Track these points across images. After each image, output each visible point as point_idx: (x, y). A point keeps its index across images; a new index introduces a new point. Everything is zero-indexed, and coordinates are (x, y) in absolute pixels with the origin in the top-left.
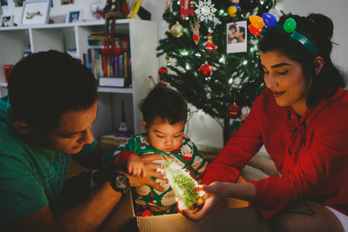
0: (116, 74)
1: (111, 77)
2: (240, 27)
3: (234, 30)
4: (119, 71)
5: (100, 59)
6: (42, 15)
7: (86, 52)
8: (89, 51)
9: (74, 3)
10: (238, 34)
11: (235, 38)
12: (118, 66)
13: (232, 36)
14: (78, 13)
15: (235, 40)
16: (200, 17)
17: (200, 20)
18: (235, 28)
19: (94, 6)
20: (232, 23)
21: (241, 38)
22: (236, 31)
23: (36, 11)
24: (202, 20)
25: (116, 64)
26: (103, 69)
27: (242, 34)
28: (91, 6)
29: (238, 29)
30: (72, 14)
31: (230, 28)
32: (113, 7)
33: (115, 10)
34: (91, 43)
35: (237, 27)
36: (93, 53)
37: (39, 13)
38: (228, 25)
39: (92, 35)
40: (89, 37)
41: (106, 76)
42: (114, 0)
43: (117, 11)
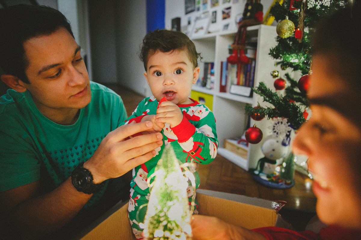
0: (247, 83)
1: (242, 86)
4: (250, 81)
7: (225, 61)
8: (228, 58)
9: (230, 17)
12: (250, 75)
14: (228, 25)
25: (248, 73)
26: (237, 77)
30: (225, 26)
32: (249, 14)
33: (250, 17)
34: (231, 51)
37: (202, 28)
40: (230, 46)
41: (238, 84)
42: (250, 8)
43: (252, 18)
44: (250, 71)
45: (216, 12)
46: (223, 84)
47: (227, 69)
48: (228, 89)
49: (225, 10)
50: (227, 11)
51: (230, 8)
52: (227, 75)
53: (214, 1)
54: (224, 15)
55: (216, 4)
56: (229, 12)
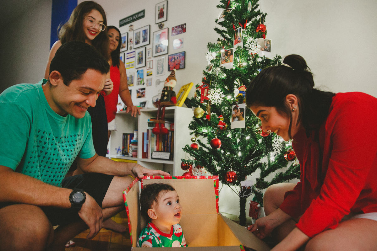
0: (166, 149)
1: (161, 151)
2: (240, 108)
3: (236, 111)
4: (168, 147)
5: (155, 138)
6: (121, 105)
7: (146, 132)
8: (148, 130)
9: (145, 96)
10: (239, 113)
12: (167, 143)
13: (235, 115)
14: (145, 103)
15: (237, 118)
16: (211, 101)
17: (211, 103)
18: (237, 109)
19: (155, 98)
20: (235, 105)
21: (241, 117)
22: (238, 111)
23: (119, 102)
24: (213, 103)
26: (156, 145)
27: (241, 114)
29: (239, 110)
30: (142, 103)
31: (234, 110)
33: (166, 100)
34: (150, 124)
35: (239, 108)
38: (233, 106)
39: (151, 119)
40: (149, 120)
41: (158, 151)
42: (166, 93)
43: (168, 101)
44: (167, 140)
45: (131, 90)
46: (145, 151)
47: (148, 139)
48: (149, 155)
49: (139, 90)
50: (141, 91)
51: (144, 89)
52: (148, 143)
53: (129, 82)
54: (139, 94)
55: (131, 85)
56: (143, 92)
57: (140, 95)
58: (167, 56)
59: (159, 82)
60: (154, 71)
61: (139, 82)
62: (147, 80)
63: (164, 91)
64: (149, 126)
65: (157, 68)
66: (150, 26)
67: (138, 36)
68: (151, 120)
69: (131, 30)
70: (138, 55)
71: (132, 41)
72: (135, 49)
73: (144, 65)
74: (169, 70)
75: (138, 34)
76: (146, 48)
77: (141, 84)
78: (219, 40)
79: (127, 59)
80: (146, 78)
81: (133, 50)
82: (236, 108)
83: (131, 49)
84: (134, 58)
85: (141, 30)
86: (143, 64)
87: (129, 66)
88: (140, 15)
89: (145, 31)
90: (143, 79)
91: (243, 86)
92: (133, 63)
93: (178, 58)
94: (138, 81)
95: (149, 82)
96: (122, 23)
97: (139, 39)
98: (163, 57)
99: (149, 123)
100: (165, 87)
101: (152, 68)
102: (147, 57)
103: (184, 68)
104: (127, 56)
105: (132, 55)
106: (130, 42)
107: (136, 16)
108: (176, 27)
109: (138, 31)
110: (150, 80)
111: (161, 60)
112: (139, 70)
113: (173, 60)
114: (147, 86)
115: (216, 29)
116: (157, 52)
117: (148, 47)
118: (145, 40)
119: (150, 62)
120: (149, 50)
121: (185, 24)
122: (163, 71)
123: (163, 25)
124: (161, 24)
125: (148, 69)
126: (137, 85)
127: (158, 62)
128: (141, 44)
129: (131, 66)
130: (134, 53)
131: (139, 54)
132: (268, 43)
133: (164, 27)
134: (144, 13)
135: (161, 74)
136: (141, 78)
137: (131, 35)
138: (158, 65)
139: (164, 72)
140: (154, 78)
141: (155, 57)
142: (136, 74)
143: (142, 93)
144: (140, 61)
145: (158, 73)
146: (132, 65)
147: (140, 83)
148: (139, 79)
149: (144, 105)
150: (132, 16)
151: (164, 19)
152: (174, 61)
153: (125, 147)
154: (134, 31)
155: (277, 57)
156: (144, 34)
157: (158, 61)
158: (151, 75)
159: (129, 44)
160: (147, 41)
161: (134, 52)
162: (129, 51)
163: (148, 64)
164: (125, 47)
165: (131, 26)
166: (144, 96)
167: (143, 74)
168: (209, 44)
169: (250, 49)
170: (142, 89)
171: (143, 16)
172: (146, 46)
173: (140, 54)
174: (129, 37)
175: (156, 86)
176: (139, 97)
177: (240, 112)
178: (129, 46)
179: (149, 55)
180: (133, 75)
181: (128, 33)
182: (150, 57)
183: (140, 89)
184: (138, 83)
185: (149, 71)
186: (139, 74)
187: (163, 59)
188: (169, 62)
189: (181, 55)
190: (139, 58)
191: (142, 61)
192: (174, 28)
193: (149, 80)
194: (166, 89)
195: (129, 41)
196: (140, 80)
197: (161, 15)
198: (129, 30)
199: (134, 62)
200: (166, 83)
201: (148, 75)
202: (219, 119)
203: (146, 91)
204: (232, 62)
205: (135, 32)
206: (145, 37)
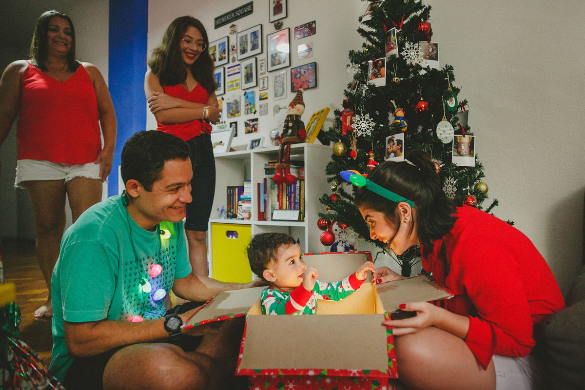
0: (292, 206)
1: (286, 209)
2: (397, 140)
5: (276, 190)
6: (224, 144)
7: (262, 182)
8: (265, 179)
10: (395, 147)
11: (392, 152)
12: (295, 197)
13: (390, 150)
14: (259, 141)
15: (393, 154)
16: (357, 132)
17: (357, 135)
18: (393, 141)
19: (273, 132)
20: (391, 136)
21: (399, 151)
23: (219, 141)
24: (359, 135)
25: (293, 195)
26: (278, 201)
27: (399, 147)
28: (271, 132)
30: (254, 141)
31: (389, 143)
32: (290, 131)
33: (292, 135)
34: (268, 171)
35: (395, 139)
36: (269, 182)
37: (221, 143)
38: (387, 139)
39: (269, 163)
40: (266, 165)
41: (281, 208)
42: (290, 124)
43: (294, 136)
44: (295, 193)
45: (236, 123)
46: (262, 210)
47: (265, 192)
48: (269, 215)
49: (248, 122)
50: (252, 124)
51: (256, 120)
52: (267, 199)
53: (233, 111)
54: (248, 127)
55: (236, 115)
56: (255, 124)
57: (250, 129)
58: (289, 70)
59: (278, 109)
60: (270, 93)
61: (248, 109)
62: (261, 107)
63: (287, 121)
64: (266, 174)
65: (275, 87)
66: (261, 25)
67: (243, 41)
68: (270, 165)
69: (233, 32)
70: (246, 70)
71: (235, 48)
72: (240, 60)
73: (255, 85)
74: (293, 90)
75: (244, 39)
76: (256, 59)
77: (251, 113)
78: (364, 45)
79: (229, 76)
80: (258, 103)
81: (237, 63)
82: (391, 140)
83: (234, 61)
84: (239, 74)
85: (249, 33)
86: (254, 83)
87: (232, 86)
88: (246, 10)
89: (254, 34)
90: (254, 105)
91: (400, 110)
92: (237, 82)
93: (305, 72)
94: (246, 108)
95: (262, 110)
96: (218, 22)
97: (245, 46)
98: (283, 72)
99: (266, 169)
100: (288, 116)
101: (268, 89)
102: (259, 72)
103: (316, 86)
104: (229, 72)
105: (236, 70)
106: (233, 50)
107: (240, 11)
108: (301, 26)
109: (244, 34)
110: (265, 106)
111: (279, 76)
112: (248, 91)
113: (298, 76)
114: (261, 115)
115: (360, 31)
116: (273, 65)
117: (259, 57)
118: (254, 47)
119: (263, 79)
120: (262, 62)
121: (314, 22)
122: (283, 91)
123: (282, 24)
124: (278, 23)
125: (260, 91)
126: (245, 114)
127: (276, 79)
128: (250, 53)
129: (235, 87)
130: (239, 67)
131: (246, 68)
132: (435, 47)
133: (283, 27)
134: (252, 7)
135: (281, 97)
136: (250, 104)
137: (233, 40)
138: (276, 84)
139: (285, 93)
140: (271, 102)
141: (270, 72)
142: (243, 98)
143: (253, 126)
144: (249, 78)
145: (276, 96)
146: (237, 85)
147: (249, 111)
148: (247, 105)
149: (257, 143)
150: (234, 11)
151: (283, 15)
152: (300, 77)
153: (232, 206)
154: (238, 33)
155: (446, 67)
156: (253, 39)
157: (276, 77)
158: (267, 98)
159: (230, 53)
160: (257, 48)
161: (239, 65)
162: (231, 64)
163: (261, 82)
164: (225, 58)
165: (233, 26)
166: (256, 130)
167: (253, 98)
168: (350, 52)
169: (409, 58)
170: (253, 120)
171: (251, 12)
172: (257, 56)
173: (249, 68)
174: (231, 44)
175: (274, 115)
176: (249, 132)
177: (397, 145)
178: (231, 57)
179: (261, 70)
180: (239, 100)
181: (228, 37)
182: (263, 71)
183: (249, 120)
184: (246, 111)
185: (263, 92)
186: (247, 97)
187: (283, 74)
188: (292, 79)
189: (310, 67)
190: (247, 74)
191: (252, 79)
192: (297, 27)
193: (263, 106)
194: (290, 118)
195: (230, 49)
196: (249, 106)
197: (278, 9)
198: (231, 33)
199: (239, 79)
200: (290, 110)
201: (261, 99)
202: (369, 156)
203: (260, 122)
204: (384, 77)
205: (240, 35)
206: (255, 42)
